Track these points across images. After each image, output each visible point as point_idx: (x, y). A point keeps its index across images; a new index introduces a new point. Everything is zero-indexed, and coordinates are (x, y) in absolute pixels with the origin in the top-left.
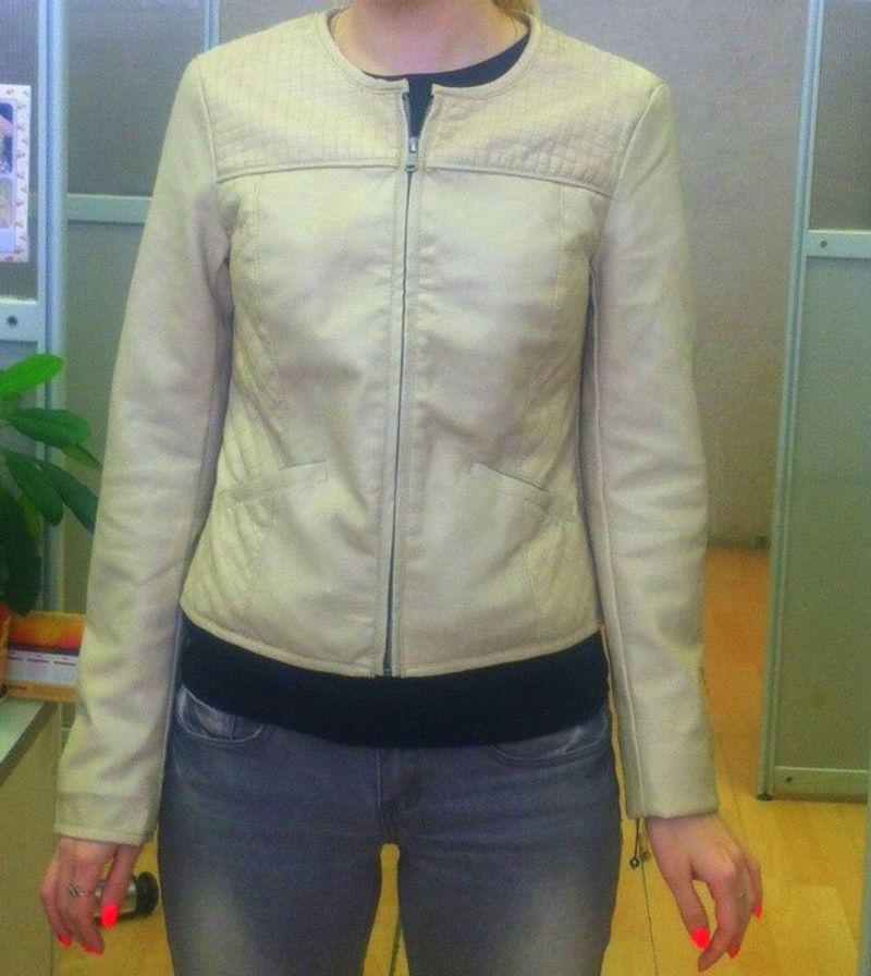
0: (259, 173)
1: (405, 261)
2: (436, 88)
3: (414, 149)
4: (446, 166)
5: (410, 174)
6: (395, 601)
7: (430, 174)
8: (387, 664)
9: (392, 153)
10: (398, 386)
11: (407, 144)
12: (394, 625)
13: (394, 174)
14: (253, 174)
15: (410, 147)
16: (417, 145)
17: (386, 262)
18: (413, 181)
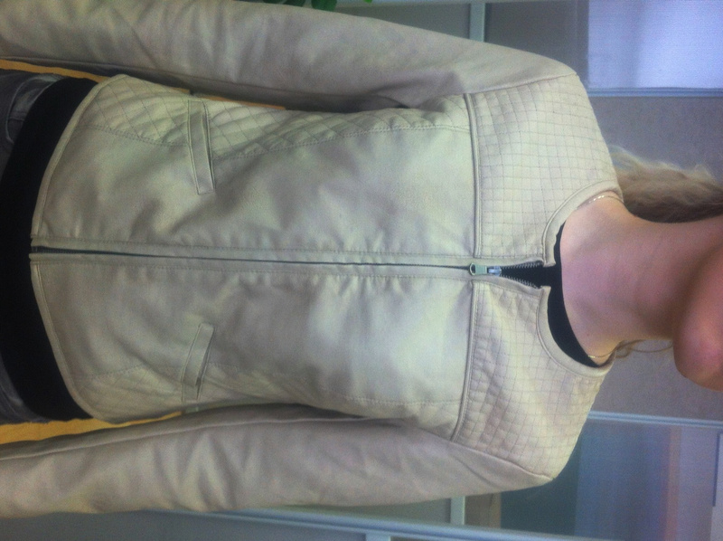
0: (471, 130)
1: (388, 264)
2: (547, 289)
3: (492, 271)
4: (475, 299)
5: (467, 268)
6: (92, 257)
7: (468, 286)
8: (42, 249)
9: (487, 251)
10: (275, 259)
11: (495, 265)
12: (72, 256)
13: (467, 254)
14: (470, 125)
15: (493, 268)
16: (494, 274)
17: (387, 247)
18: (461, 271)
